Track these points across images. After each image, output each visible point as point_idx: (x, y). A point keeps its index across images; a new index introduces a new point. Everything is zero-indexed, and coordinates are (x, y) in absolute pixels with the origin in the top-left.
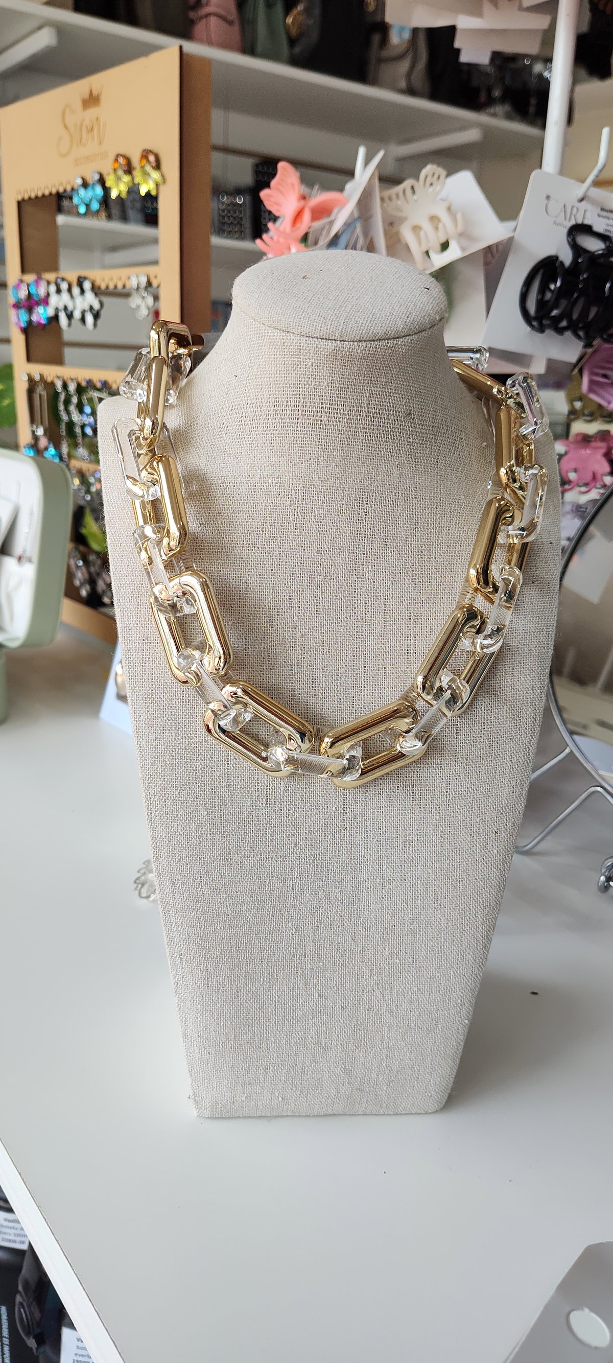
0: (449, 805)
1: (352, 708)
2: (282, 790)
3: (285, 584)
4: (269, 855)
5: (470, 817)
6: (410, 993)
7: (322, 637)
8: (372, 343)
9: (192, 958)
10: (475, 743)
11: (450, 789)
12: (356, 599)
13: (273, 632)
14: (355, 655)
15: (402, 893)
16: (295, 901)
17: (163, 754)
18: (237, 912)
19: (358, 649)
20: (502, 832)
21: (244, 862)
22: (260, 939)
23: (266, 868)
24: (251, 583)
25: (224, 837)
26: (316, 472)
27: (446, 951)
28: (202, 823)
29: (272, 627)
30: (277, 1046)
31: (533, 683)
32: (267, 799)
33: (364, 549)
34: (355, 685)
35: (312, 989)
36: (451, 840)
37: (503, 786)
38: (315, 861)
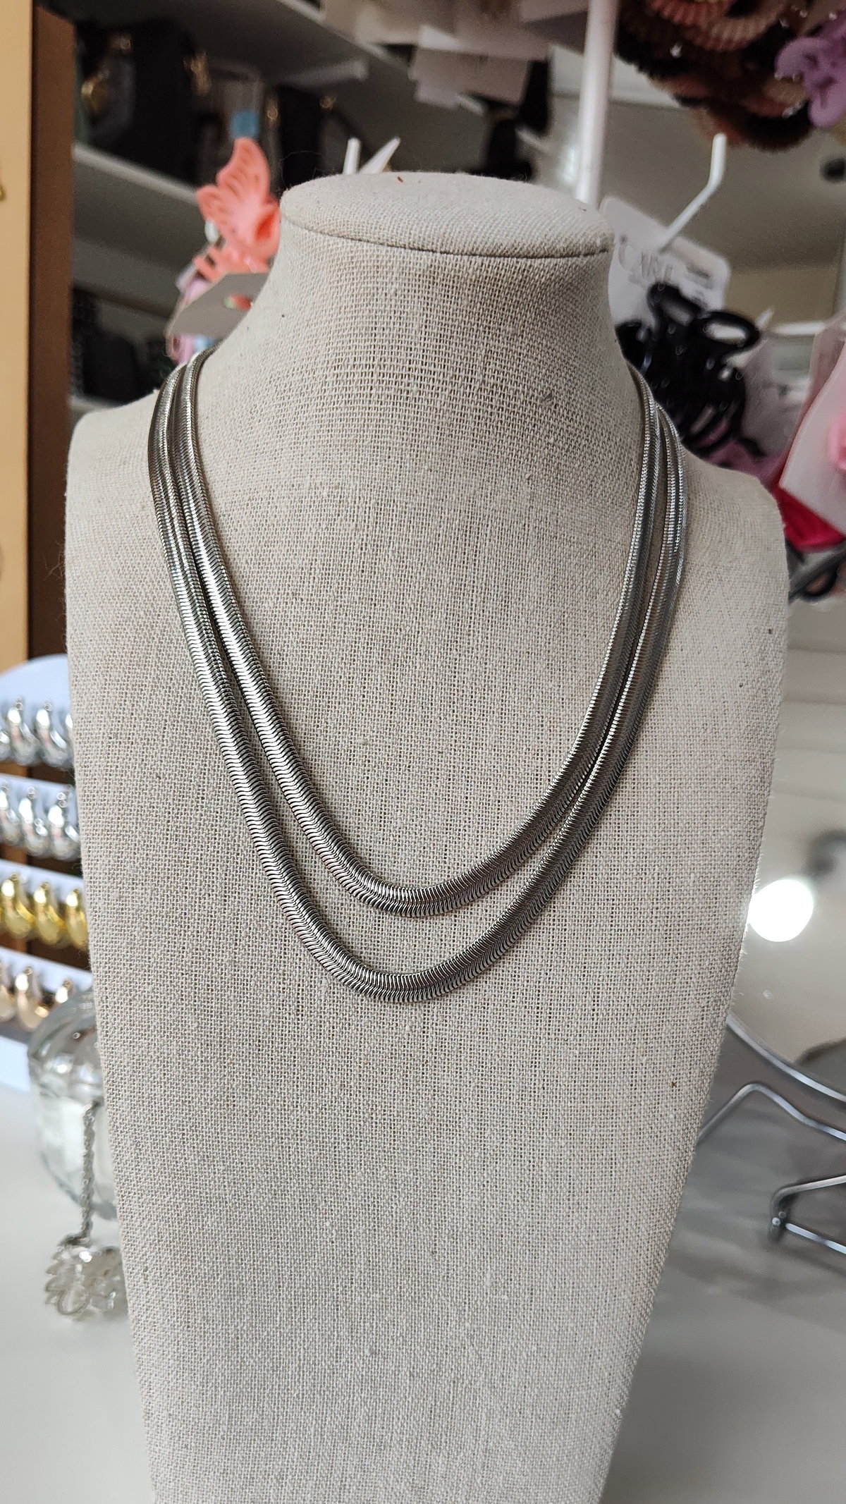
0: (596, 1032)
1: (442, 864)
3: (343, 659)
4: (297, 1102)
5: (631, 1054)
6: (524, 1354)
7: (399, 746)
8: (492, 259)
9: (163, 1275)
10: (641, 932)
11: (598, 1005)
12: (456, 688)
13: (319, 733)
14: (451, 777)
15: (516, 1178)
16: (338, 1184)
17: (130, 924)
18: (242, 1197)
19: (457, 769)
20: (684, 1084)
21: (256, 1112)
22: (278, 1247)
23: (291, 1124)
24: (287, 655)
25: (225, 1067)
26: (398, 479)
27: (586, 1285)
28: (189, 1043)
29: (318, 726)
30: (300, 1438)
32: (298, 1006)
33: (472, 609)
34: (449, 827)
35: (362, 1339)
36: (598, 1092)
37: (686, 1005)
38: (374, 1116)
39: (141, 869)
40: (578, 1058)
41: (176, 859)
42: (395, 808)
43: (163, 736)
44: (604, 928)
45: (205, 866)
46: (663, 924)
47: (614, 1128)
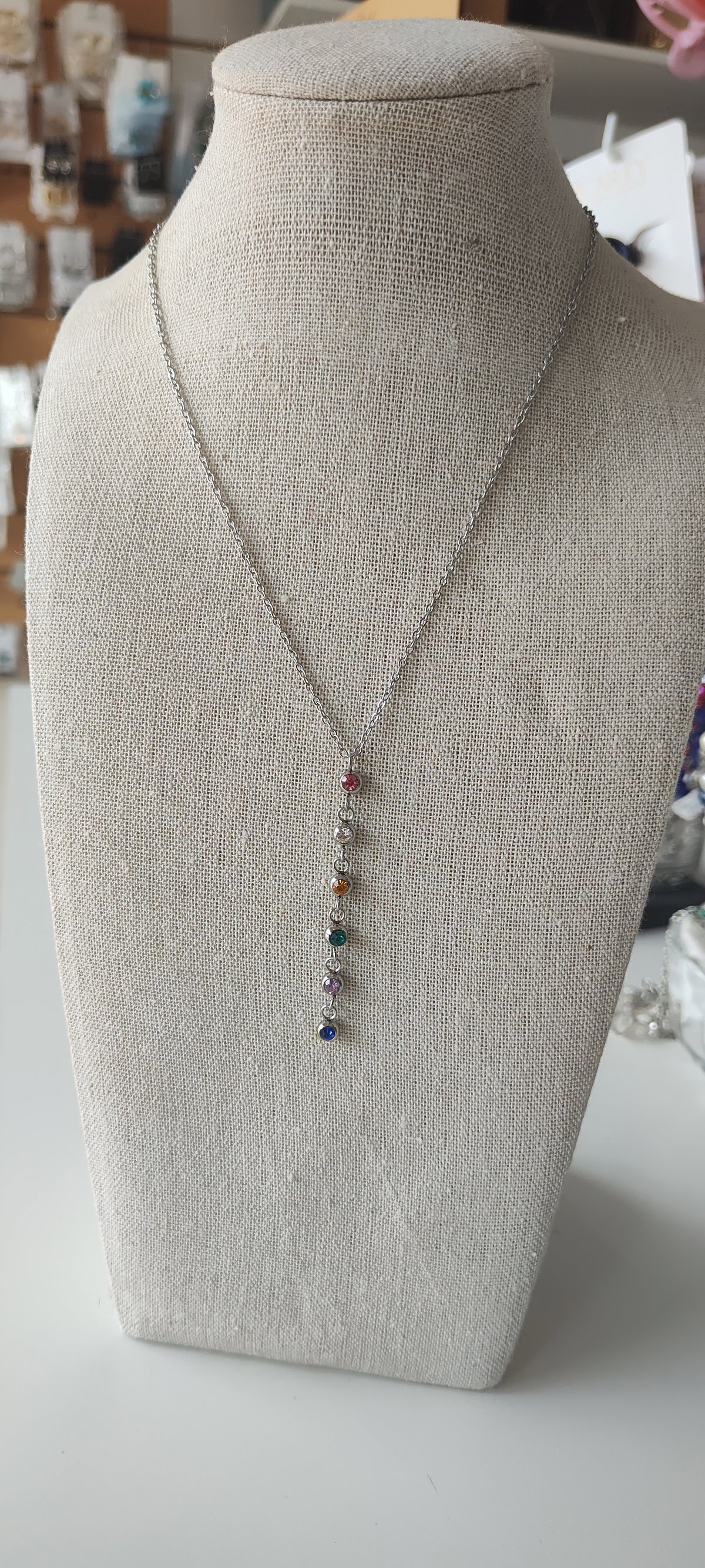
0: (510, 892)
1: (359, 723)
2: (243, 842)
5: (546, 916)
6: (439, 1195)
7: (321, 605)
8: (400, 103)
10: (559, 794)
11: (512, 866)
15: (429, 1030)
19: (377, 628)
23: (216, 965)
26: (320, 336)
27: (499, 1135)
29: (243, 586)
31: (668, 703)
32: (220, 856)
33: (396, 466)
35: (285, 1166)
36: (511, 952)
37: (605, 869)
39: (79, 722)
40: (491, 918)
41: (110, 713)
42: (315, 666)
43: (101, 597)
44: (520, 789)
45: (135, 721)
46: (582, 787)
47: (528, 988)
